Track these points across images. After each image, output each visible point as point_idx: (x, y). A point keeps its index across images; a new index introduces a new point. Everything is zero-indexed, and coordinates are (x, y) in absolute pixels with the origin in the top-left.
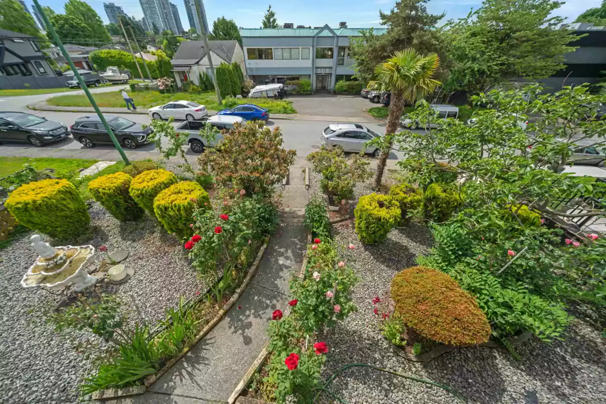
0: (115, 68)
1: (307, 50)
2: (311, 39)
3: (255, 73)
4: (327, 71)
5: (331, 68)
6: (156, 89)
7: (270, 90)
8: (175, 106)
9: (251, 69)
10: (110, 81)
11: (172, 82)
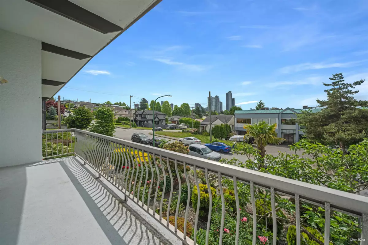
0: (184, 124)
1: (275, 120)
2: (278, 114)
3: (239, 130)
4: (292, 132)
5: (295, 130)
6: (190, 132)
7: (241, 138)
8: (188, 139)
9: (238, 128)
10: (180, 128)
11: (198, 130)
